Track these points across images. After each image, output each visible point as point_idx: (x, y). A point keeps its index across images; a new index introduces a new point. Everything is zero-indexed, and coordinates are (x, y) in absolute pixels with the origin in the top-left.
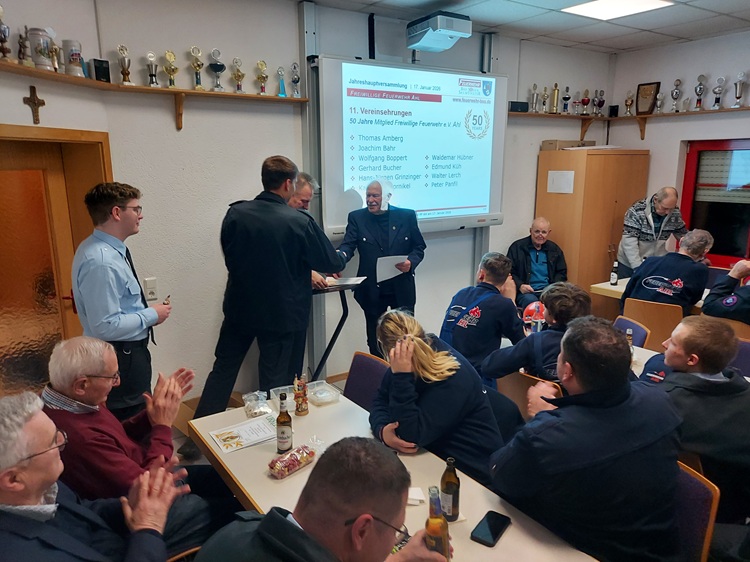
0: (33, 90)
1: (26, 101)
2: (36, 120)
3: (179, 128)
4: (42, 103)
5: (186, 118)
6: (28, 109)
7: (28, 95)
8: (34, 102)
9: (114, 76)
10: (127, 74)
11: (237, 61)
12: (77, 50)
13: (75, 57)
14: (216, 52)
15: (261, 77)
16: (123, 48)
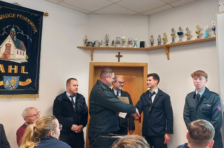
0: (119, 53)
1: (116, 56)
2: (119, 61)
3: (168, 59)
4: (122, 56)
5: (171, 55)
6: (117, 58)
7: (117, 54)
8: (119, 56)
9: (148, 45)
10: (152, 44)
11: (187, 29)
12: (131, 40)
13: (130, 42)
14: (180, 28)
15: (196, 32)
16: (152, 36)
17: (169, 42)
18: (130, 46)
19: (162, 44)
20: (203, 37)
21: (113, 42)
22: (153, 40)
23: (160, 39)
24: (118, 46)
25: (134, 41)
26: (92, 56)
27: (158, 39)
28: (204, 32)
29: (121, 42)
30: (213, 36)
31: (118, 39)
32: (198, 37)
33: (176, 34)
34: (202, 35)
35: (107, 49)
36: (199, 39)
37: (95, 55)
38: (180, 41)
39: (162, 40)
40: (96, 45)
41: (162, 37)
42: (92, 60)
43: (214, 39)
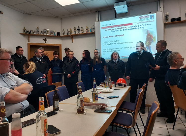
0: (45, 38)
1: (44, 40)
2: (45, 43)
3: (73, 42)
4: (47, 40)
5: (74, 40)
6: (44, 41)
7: (44, 39)
8: (45, 40)
9: (61, 35)
10: (64, 34)
11: (82, 28)
12: (52, 31)
13: (51, 33)
14: (78, 27)
15: (86, 30)
16: (63, 30)
17: (73, 33)
18: (52, 35)
19: (69, 34)
20: (89, 32)
21: (42, 32)
22: (64, 32)
23: (68, 32)
24: (45, 34)
25: (54, 32)
26: (29, 39)
27: (67, 32)
28: (89, 30)
29: (46, 32)
30: (93, 32)
31: (45, 30)
32: (87, 32)
33: (77, 30)
34: (89, 31)
35: (38, 36)
36: (87, 33)
37: (30, 39)
38: (79, 33)
39: (69, 32)
40: (32, 33)
41: (69, 31)
42: (29, 42)
43: (94, 33)
